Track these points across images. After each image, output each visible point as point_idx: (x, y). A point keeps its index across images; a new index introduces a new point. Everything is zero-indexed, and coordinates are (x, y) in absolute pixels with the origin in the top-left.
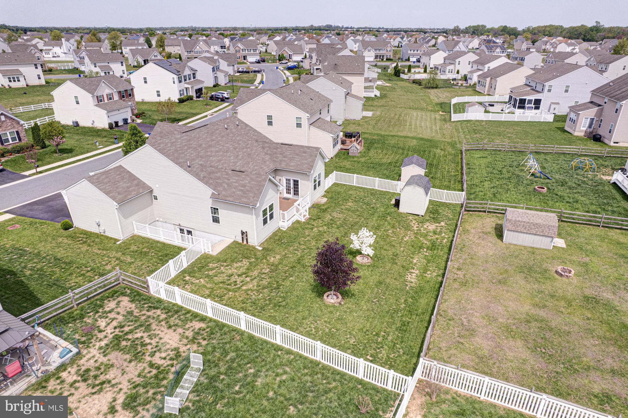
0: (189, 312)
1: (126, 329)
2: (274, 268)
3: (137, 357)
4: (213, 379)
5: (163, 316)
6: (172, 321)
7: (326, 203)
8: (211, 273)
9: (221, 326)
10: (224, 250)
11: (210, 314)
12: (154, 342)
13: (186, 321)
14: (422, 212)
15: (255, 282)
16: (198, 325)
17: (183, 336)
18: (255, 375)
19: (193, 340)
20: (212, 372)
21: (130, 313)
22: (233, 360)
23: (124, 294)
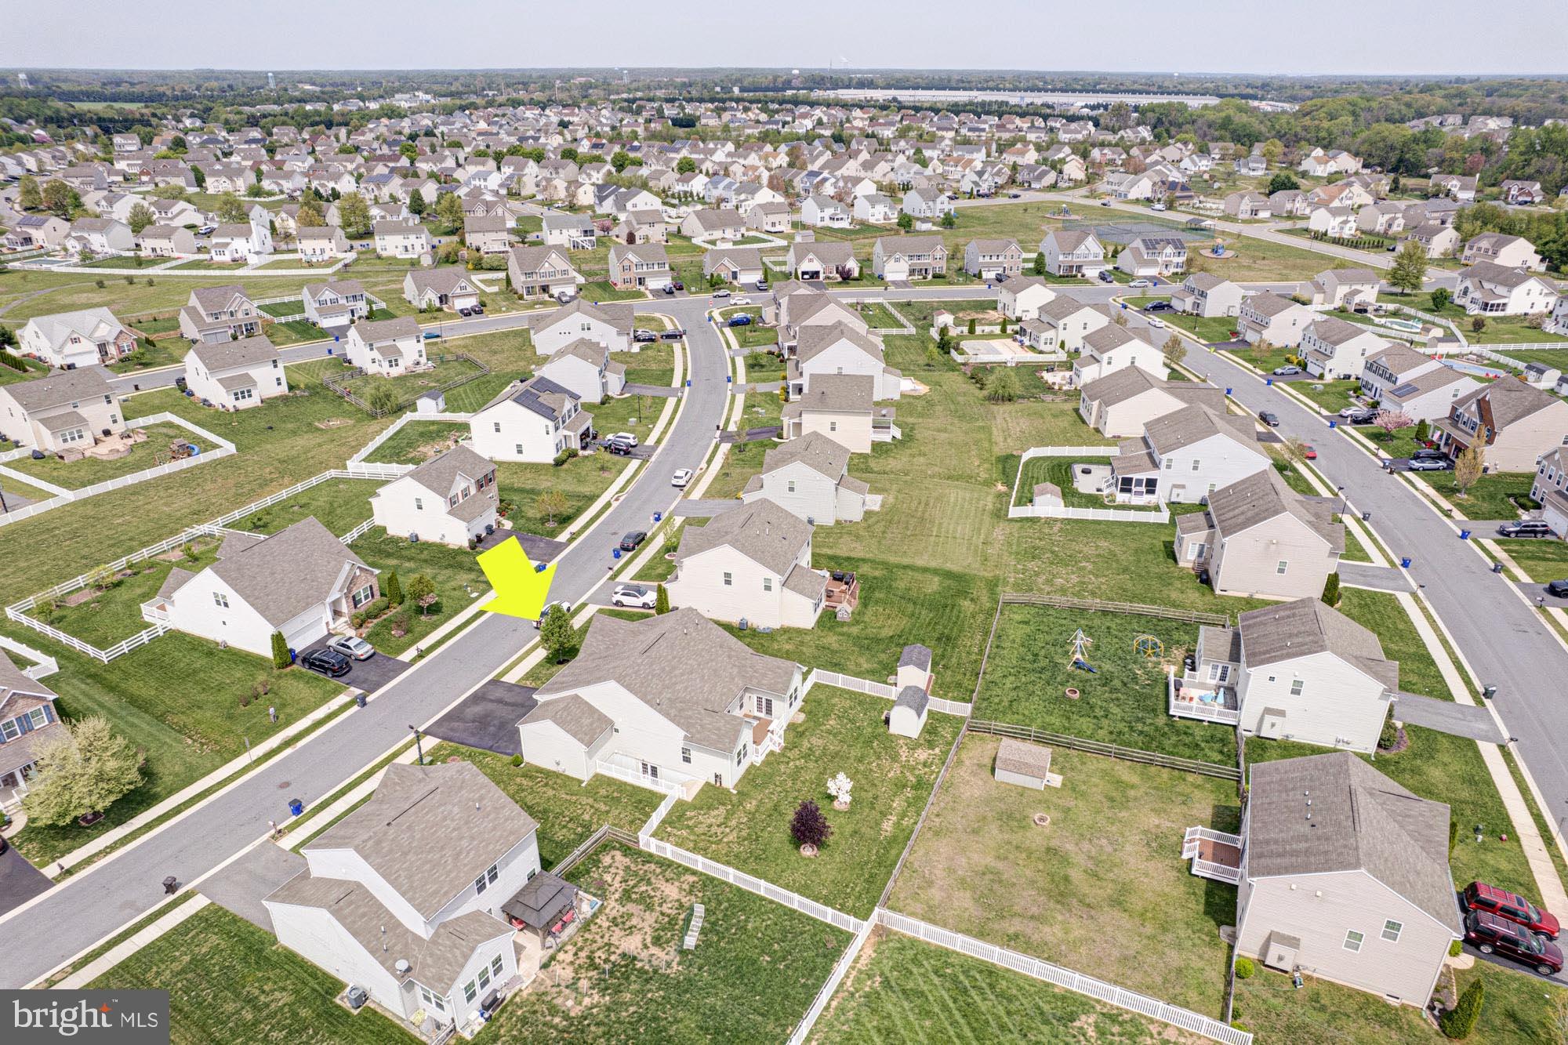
0: (680, 866)
1: (631, 883)
2: (752, 816)
3: (649, 908)
4: (714, 924)
5: (658, 870)
6: (668, 874)
7: (804, 722)
8: (691, 823)
9: (712, 879)
10: (698, 795)
11: (700, 868)
12: (658, 894)
13: (679, 875)
14: (915, 734)
15: (735, 834)
16: (692, 879)
17: (681, 889)
18: (746, 921)
19: (690, 892)
20: (713, 919)
21: (628, 868)
22: (727, 909)
23: (614, 848)
